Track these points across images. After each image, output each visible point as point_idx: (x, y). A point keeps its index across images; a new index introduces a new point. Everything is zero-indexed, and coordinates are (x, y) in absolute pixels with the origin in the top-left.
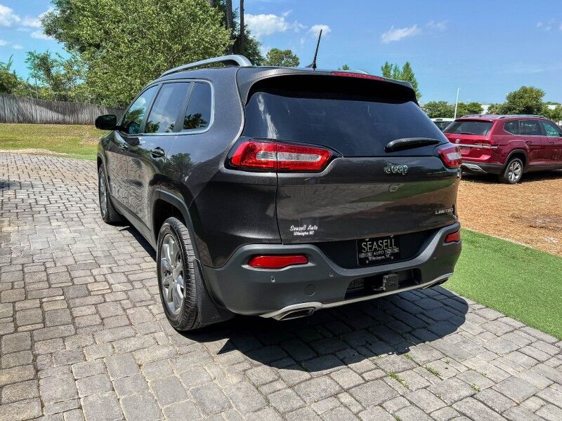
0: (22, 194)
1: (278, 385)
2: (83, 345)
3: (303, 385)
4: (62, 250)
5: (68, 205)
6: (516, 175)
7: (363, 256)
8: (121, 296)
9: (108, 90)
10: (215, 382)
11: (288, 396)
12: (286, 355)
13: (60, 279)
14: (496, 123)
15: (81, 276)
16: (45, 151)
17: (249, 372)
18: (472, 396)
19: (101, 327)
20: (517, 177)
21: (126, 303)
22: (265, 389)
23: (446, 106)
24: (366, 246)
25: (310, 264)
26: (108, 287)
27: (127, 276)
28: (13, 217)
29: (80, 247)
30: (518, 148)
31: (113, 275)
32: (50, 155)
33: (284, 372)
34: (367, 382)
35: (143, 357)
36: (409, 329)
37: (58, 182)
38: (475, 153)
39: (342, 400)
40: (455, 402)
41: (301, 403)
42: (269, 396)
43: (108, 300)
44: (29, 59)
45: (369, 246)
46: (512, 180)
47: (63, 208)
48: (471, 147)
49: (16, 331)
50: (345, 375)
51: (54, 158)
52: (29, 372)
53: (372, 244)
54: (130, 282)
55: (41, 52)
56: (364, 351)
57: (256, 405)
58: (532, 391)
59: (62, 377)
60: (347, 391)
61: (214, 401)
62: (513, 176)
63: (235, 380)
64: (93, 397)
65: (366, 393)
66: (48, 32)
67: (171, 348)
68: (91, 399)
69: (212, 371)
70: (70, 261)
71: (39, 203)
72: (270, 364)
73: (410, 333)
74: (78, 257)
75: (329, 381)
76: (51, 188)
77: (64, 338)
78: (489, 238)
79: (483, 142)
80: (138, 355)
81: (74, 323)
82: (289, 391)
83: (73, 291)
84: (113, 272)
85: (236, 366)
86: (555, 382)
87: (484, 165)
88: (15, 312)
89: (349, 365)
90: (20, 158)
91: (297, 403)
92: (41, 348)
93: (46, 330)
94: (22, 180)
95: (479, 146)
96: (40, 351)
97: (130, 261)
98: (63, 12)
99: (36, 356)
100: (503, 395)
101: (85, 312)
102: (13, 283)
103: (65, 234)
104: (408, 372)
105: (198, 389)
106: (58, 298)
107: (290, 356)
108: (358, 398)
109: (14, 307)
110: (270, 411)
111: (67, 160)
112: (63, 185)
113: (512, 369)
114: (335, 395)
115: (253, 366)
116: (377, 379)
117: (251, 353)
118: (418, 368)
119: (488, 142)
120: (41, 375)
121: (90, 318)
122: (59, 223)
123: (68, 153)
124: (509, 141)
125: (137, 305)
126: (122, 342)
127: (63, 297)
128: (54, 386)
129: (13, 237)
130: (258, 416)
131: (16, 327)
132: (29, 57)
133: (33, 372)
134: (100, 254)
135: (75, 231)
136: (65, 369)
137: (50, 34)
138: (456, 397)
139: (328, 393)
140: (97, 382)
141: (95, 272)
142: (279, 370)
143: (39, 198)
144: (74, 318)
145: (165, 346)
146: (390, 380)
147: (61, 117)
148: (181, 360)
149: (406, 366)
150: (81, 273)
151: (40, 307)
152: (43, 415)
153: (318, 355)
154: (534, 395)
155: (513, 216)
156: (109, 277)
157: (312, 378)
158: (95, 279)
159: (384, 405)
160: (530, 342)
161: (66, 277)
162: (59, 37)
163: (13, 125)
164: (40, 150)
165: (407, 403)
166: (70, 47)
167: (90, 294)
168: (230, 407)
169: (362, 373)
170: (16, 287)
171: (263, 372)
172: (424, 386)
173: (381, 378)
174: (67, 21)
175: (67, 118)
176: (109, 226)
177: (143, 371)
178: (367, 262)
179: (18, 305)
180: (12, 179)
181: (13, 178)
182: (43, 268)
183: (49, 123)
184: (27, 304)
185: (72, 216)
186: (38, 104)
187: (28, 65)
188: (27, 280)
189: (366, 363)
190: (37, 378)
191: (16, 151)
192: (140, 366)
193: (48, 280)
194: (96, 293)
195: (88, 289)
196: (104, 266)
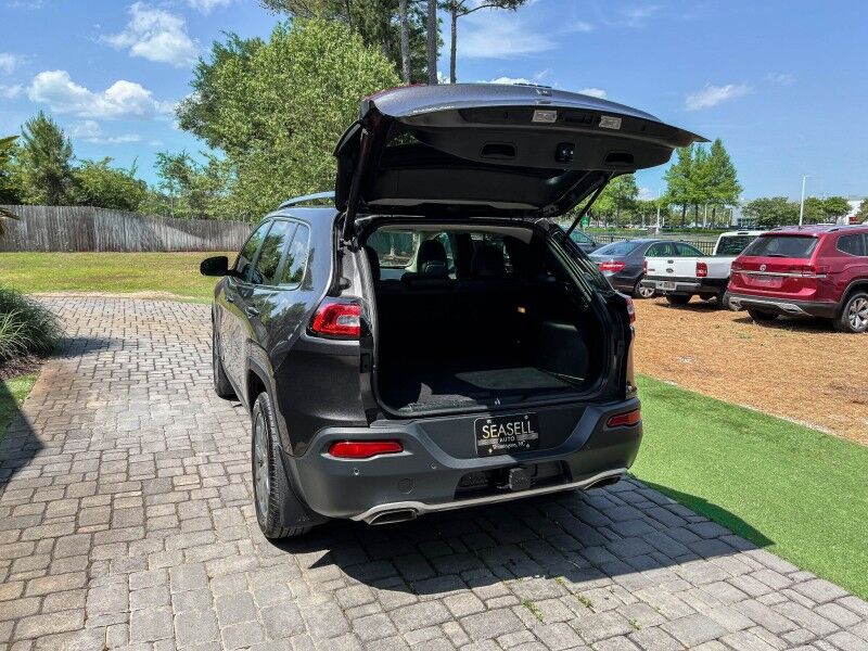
0: (122, 357)
1: (371, 609)
2: (150, 551)
3: (402, 610)
4: (154, 432)
5: (176, 372)
6: (862, 319)
7: (483, 443)
8: (212, 493)
9: (257, 204)
10: (297, 601)
11: (379, 623)
12: (395, 572)
13: (142, 470)
14: (823, 238)
15: (169, 466)
16: (167, 294)
17: (340, 592)
18: (626, 635)
19: (175, 531)
20: (864, 322)
21: (215, 502)
22: (353, 613)
23: (784, 205)
24: (489, 430)
25: (405, 453)
26: (198, 481)
27: (225, 468)
28: (105, 389)
29: (179, 428)
30: (861, 277)
31: (209, 466)
32: (171, 300)
33: (384, 594)
34: (488, 609)
35: (216, 569)
36: (578, 546)
37: (171, 338)
38: (791, 286)
39: (446, 631)
40: (599, 640)
41: (394, 630)
42: (355, 622)
43: (193, 497)
44: (160, 163)
45: (492, 431)
46: (856, 326)
47: (169, 375)
48: (785, 277)
49: (75, 532)
50: (462, 601)
51: (176, 304)
52: (80, 580)
53: (498, 428)
54: (227, 475)
55: (175, 153)
56: (502, 571)
57: (334, 631)
58: (716, 633)
59: (116, 587)
60: (457, 620)
61: (285, 624)
62: (858, 320)
63: (318, 599)
64: (145, 611)
65: (481, 623)
66: (185, 126)
67: (254, 559)
68: (142, 613)
69: (296, 588)
70: (160, 447)
71: (141, 369)
72: (370, 583)
73: (577, 551)
74: (170, 441)
75: (438, 606)
76: (160, 348)
77: (128, 543)
78: (769, 420)
79: (803, 268)
80: (210, 566)
81: (145, 525)
82: (383, 616)
83: (154, 485)
84: (209, 462)
85: (326, 585)
86: (758, 625)
87: (806, 303)
88: (80, 509)
89: (474, 589)
90: (132, 304)
91: (387, 630)
92: (100, 554)
93: (111, 531)
94: (127, 338)
95: (797, 275)
96: (98, 557)
97: (235, 448)
98: (206, 96)
99: (91, 563)
100: (672, 636)
101: (161, 512)
102: (85, 474)
103: (164, 410)
104: (550, 601)
105: (271, 609)
106: (134, 494)
107: (400, 575)
108: (467, 629)
109: (79, 504)
110: (350, 638)
111: (191, 307)
112: (177, 344)
113: (702, 605)
114: (440, 625)
115: (348, 584)
116: (503, 608)
117: (351, 569)
118: (569, 596)
119: (812, 269)
120: (93, 584)
121: (166, 519)
122: (159, 397)
123: (195, 295)
124: (847, 266)
125: (228, 504)
126: (196, 549)
127: (140, 493)
128: (104, 596)
129: (99, 416)
130: (334, 644)
131: (77, 527)
132: (159, 160)
133: (85, 580)
134: (199, 438)
135: (177, 408)
136: (121, 579)
137: (187, 128)
138: (602, 633)
139: (432, 621)
140: (153, 595)
141: (187, 462)
142: (379, 591)
143: (142, 362)
144: (146, 519)
145: (247, 556)
146: (519, 610)
147: (199, 241)
148: (262, 573)
149: (551, 594)
150: (170, 462)
151: (111, 505)
152: (84, 628)
153: (437, 574)
154: (717, 639)
155: (832, 386)
156: (202, 468)
157: (418, 602)
158: (185, 471)
159: (499, 639)
160: (751, 570)
161: (150, 468)
162: (199, 132)
163: (134, 254)
164: (160, 293)
165: (532, 638)
166: (213, 145)
167: (173, 490)
168: (304, 631)
169: (487, 599)
170: (87, 479)
171: (359, 591)
172: (564, 619)
173: (510, 607)
174: (210, 110)
175: (208, 243)
176: (222, 401)
177: (212, 585)
178: (490, 451)
179: (85, 502)
180: (114, 336)
181: (117, 334)
182: (125, 455)
183: (182, 250)
184: (96, 501)
185: (177, 387)
186: (170, 225)
187: (159, 170)
188: (102, 471)
189: (499, 587)
190: (87, 586)
191: (128, 295)
192: (210, 579)
193: (127, 472)
194: (181, 488)
195: (172, 484)
196: (201, 454)
